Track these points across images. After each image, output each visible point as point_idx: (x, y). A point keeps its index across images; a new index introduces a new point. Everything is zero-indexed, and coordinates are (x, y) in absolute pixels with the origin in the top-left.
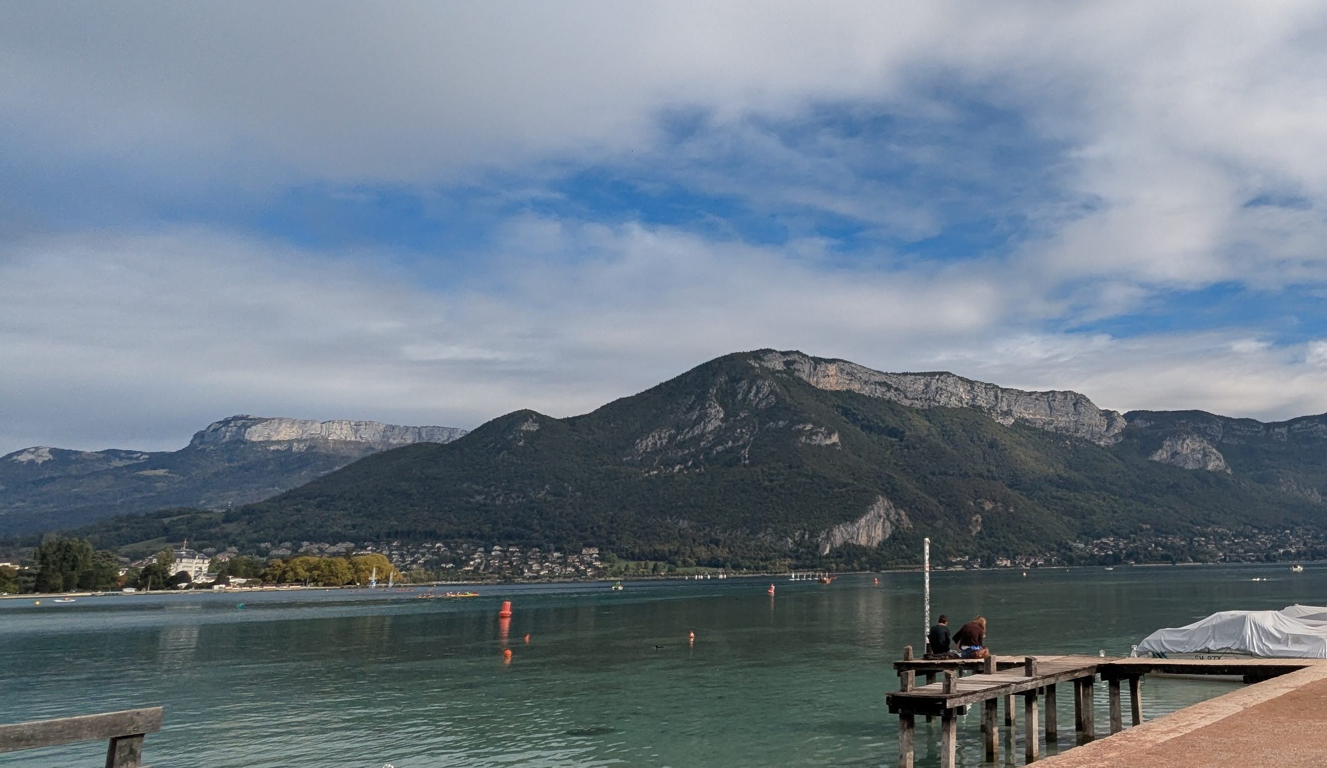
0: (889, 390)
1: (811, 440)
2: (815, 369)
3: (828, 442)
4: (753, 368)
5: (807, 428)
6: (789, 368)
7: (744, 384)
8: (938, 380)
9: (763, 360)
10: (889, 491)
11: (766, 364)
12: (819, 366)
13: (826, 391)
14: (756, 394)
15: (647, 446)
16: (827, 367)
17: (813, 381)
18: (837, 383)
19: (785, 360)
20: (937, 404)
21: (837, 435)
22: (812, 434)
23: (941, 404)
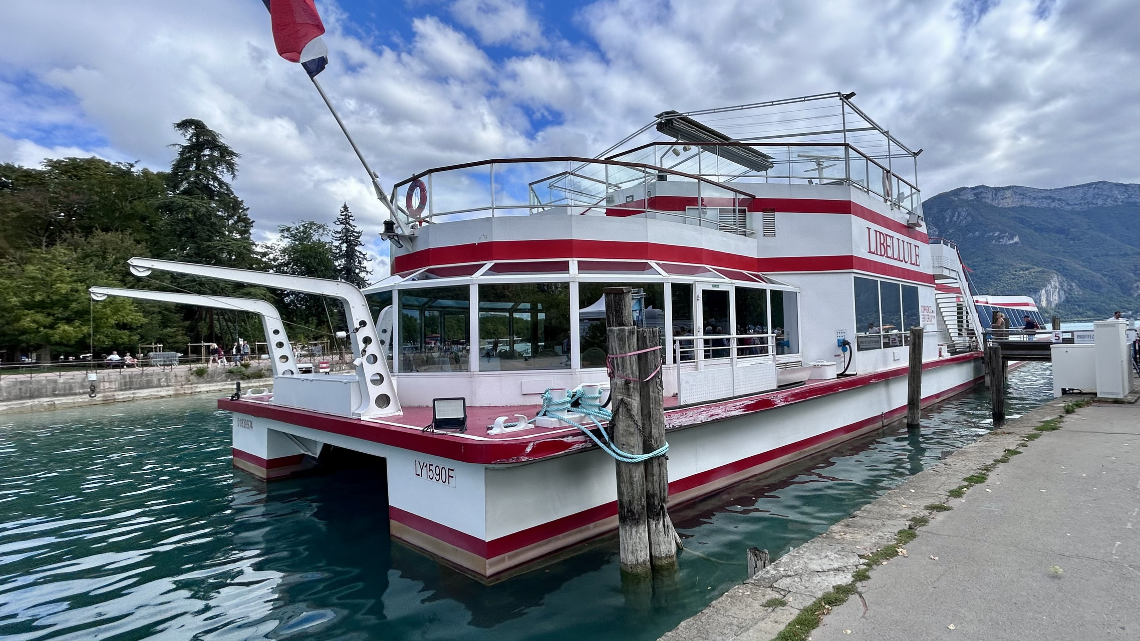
0: (1053, 202)
1: (999, 242)
2: (996, 195)
3: (1011, 242)
4: (954, 201)
5: (996, 235)
6: (978, 198)
7: (949, 213)
8: (1094, 188)
9: (960, 195)
10: (1061, 270)
11: (962, 197)
12: (998, 193)
13: (1004, 209)
14: (958, 218)
16: (1004, 192)
17: (995, 203)
18: (1012, 202)
19: (975, 192)
20: (1095, 206)
21: (1017, 237)
22: (1000, 238)
23: (1098, 205)
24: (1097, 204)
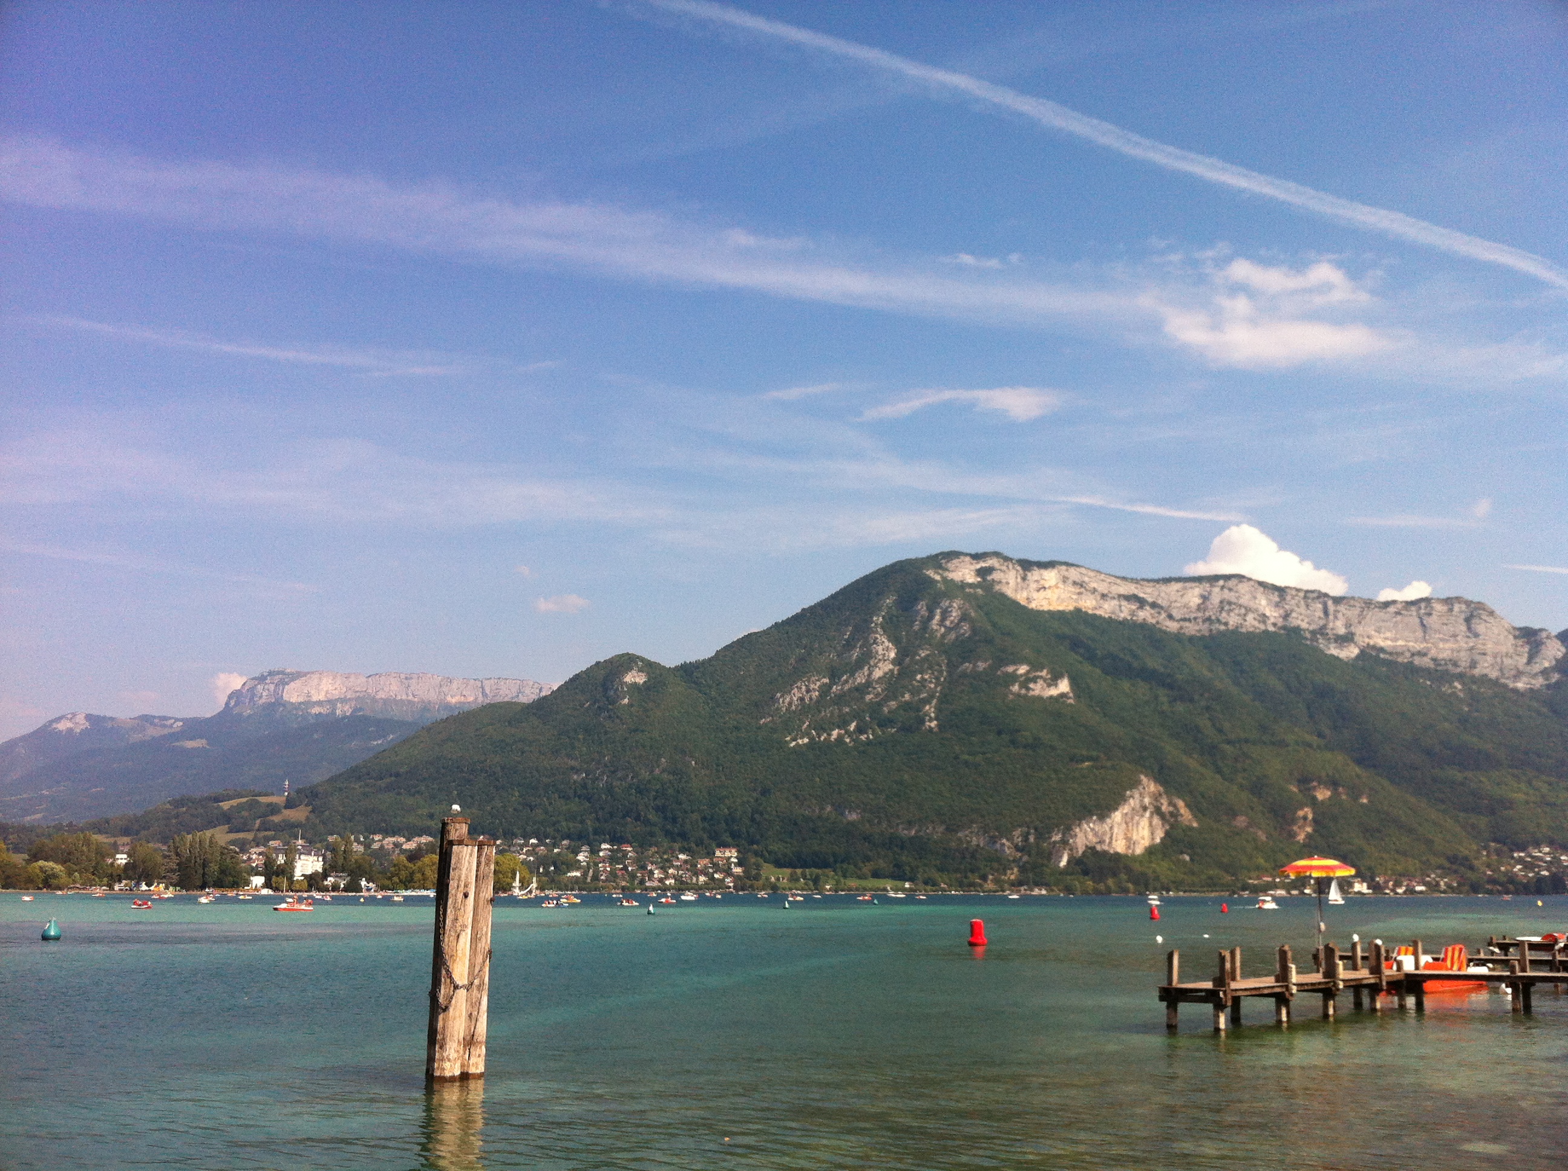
0: (1141, 607)
1: (1028, 689)
2: (1024, 579)
3: (1054, 692)
4: (933, 581)
5: (1021, 671)
6: (984, 580)
7: (922, 607)
8: (1222, 588)
9: (947, 570)
10: (1156, 768)
11: (951, 576)
12: (1029, 574)
13: (1042, 614)
14: (941, 623)
15: (790, 704)
17: (1021, 597)
18: (1058, 599)
19: (978, 566)
21: (1066, 682)
22: (1028, 681)
23: (1230, 627)
24: (1226, 624)
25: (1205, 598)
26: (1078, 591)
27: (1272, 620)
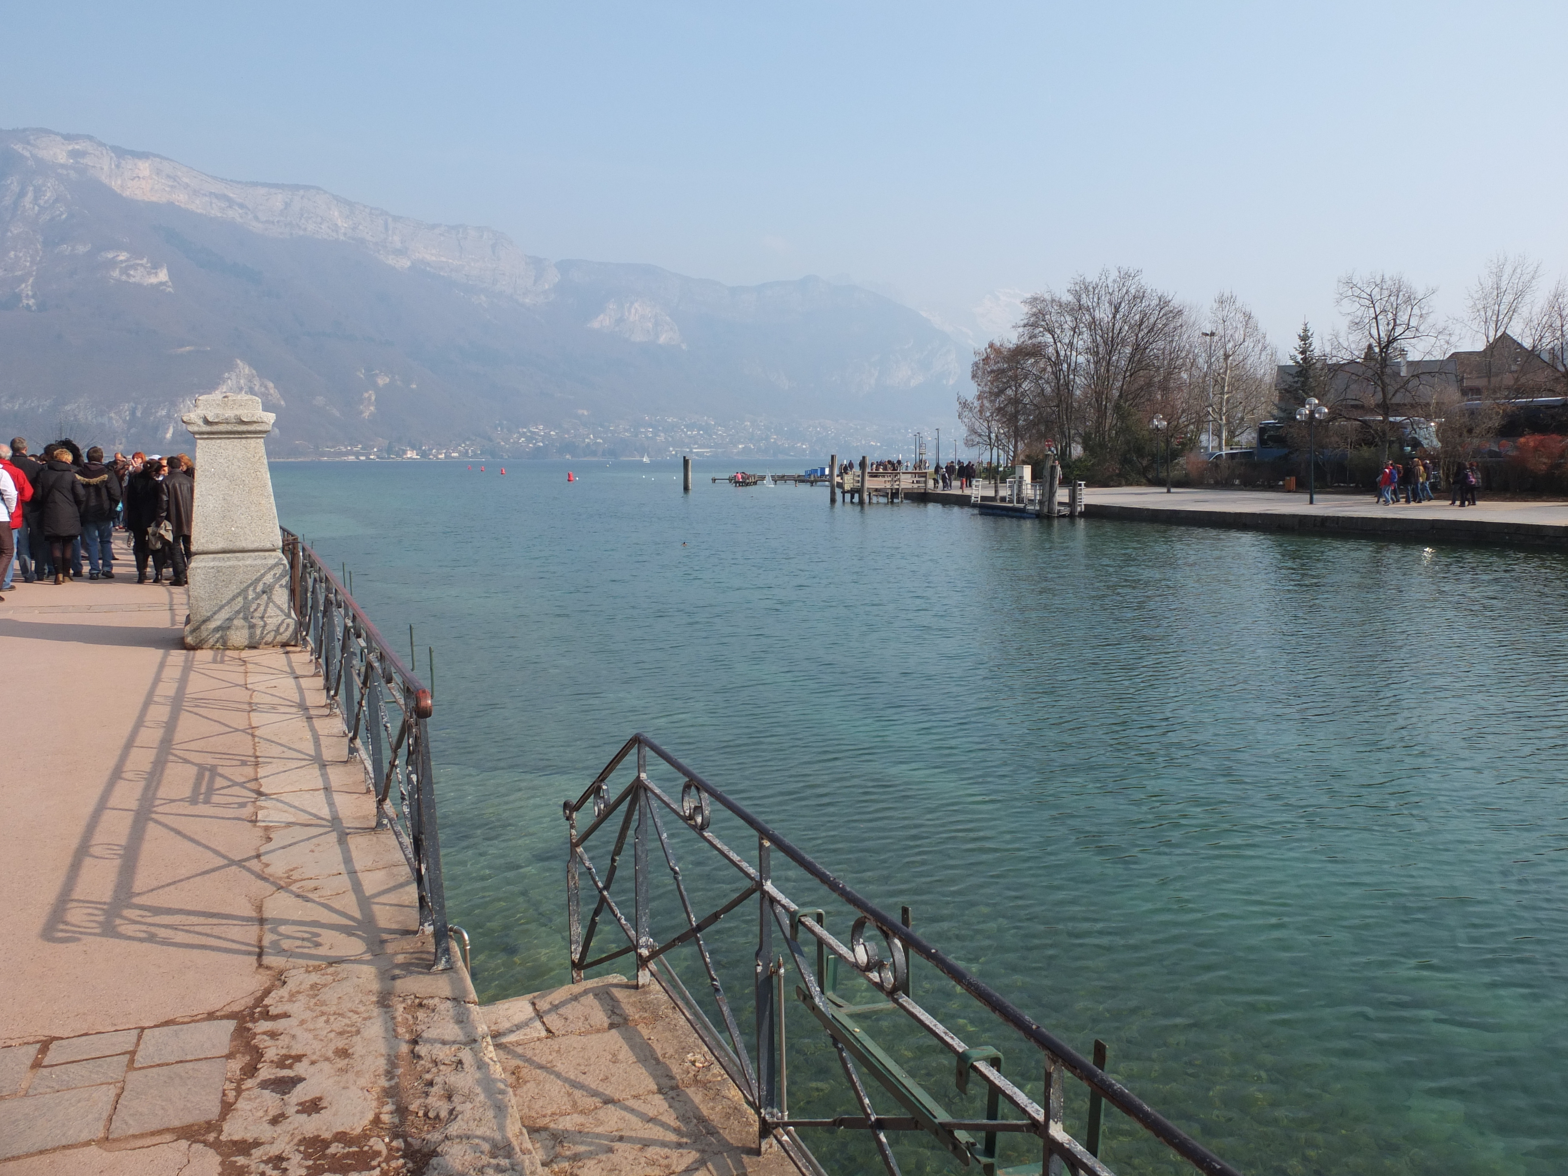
0: (230, 207)
1: (129, 275)
2: (118, 166)
3: (153, 280)
4: (22, 157)
5: (121, 258)
6: (78, 163)
8: (302, 198)
9: (36, 146)
10: (249, 353)
12: (123, 162)
13: (136, 202)
14: (34, 201)
16: (136, 165)
17: (115, 184)
18: (152, 189)
19: (70, 148)
20: (301, 233)
21: (165, 271)
22: (128, 267)
23: (308, 233)
24: (305, 229)
25: (287, 205)
26: (171, 183)
27: (343, 230)
